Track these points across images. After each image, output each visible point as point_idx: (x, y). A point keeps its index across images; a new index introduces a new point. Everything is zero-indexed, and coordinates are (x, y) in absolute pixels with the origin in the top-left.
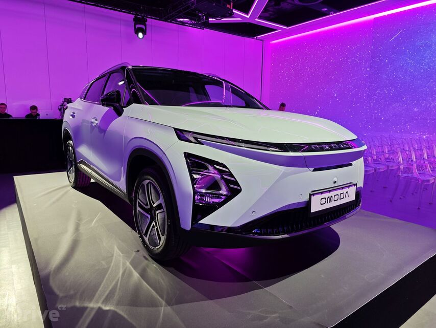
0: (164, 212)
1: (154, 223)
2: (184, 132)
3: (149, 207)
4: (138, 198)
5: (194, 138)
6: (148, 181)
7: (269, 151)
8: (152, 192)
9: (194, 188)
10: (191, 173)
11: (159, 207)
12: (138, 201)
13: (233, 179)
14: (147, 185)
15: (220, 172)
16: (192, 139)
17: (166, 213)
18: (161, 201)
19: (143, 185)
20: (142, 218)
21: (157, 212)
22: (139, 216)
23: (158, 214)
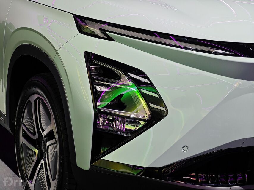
0: (56, 143)
1: (42, 161)
2: (86, 21)
3: (37, 136)
4: (23, 124)
5: (101, 29)
6: (36, 96)
7: (213, 53)
8: (41, 113)
9: (95, 107)
10: (93, 83)
11: (50, 136)
12: (22, 127)
13: (156, 96)
14: (35, 101)
15: (137, 83)
16: (98, 32)
17: (58, 145)
18: (53, 127)
19: (29, 102)
20: (26, 153)
21: (48, 144)
22: (22, 151)
23: (48, 147)
